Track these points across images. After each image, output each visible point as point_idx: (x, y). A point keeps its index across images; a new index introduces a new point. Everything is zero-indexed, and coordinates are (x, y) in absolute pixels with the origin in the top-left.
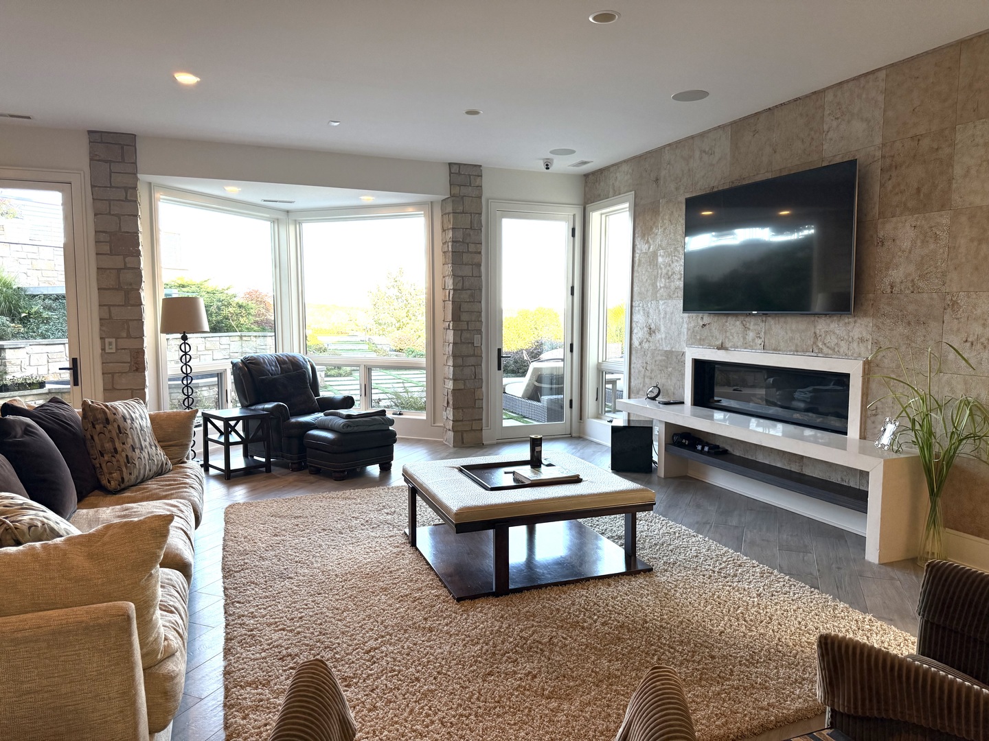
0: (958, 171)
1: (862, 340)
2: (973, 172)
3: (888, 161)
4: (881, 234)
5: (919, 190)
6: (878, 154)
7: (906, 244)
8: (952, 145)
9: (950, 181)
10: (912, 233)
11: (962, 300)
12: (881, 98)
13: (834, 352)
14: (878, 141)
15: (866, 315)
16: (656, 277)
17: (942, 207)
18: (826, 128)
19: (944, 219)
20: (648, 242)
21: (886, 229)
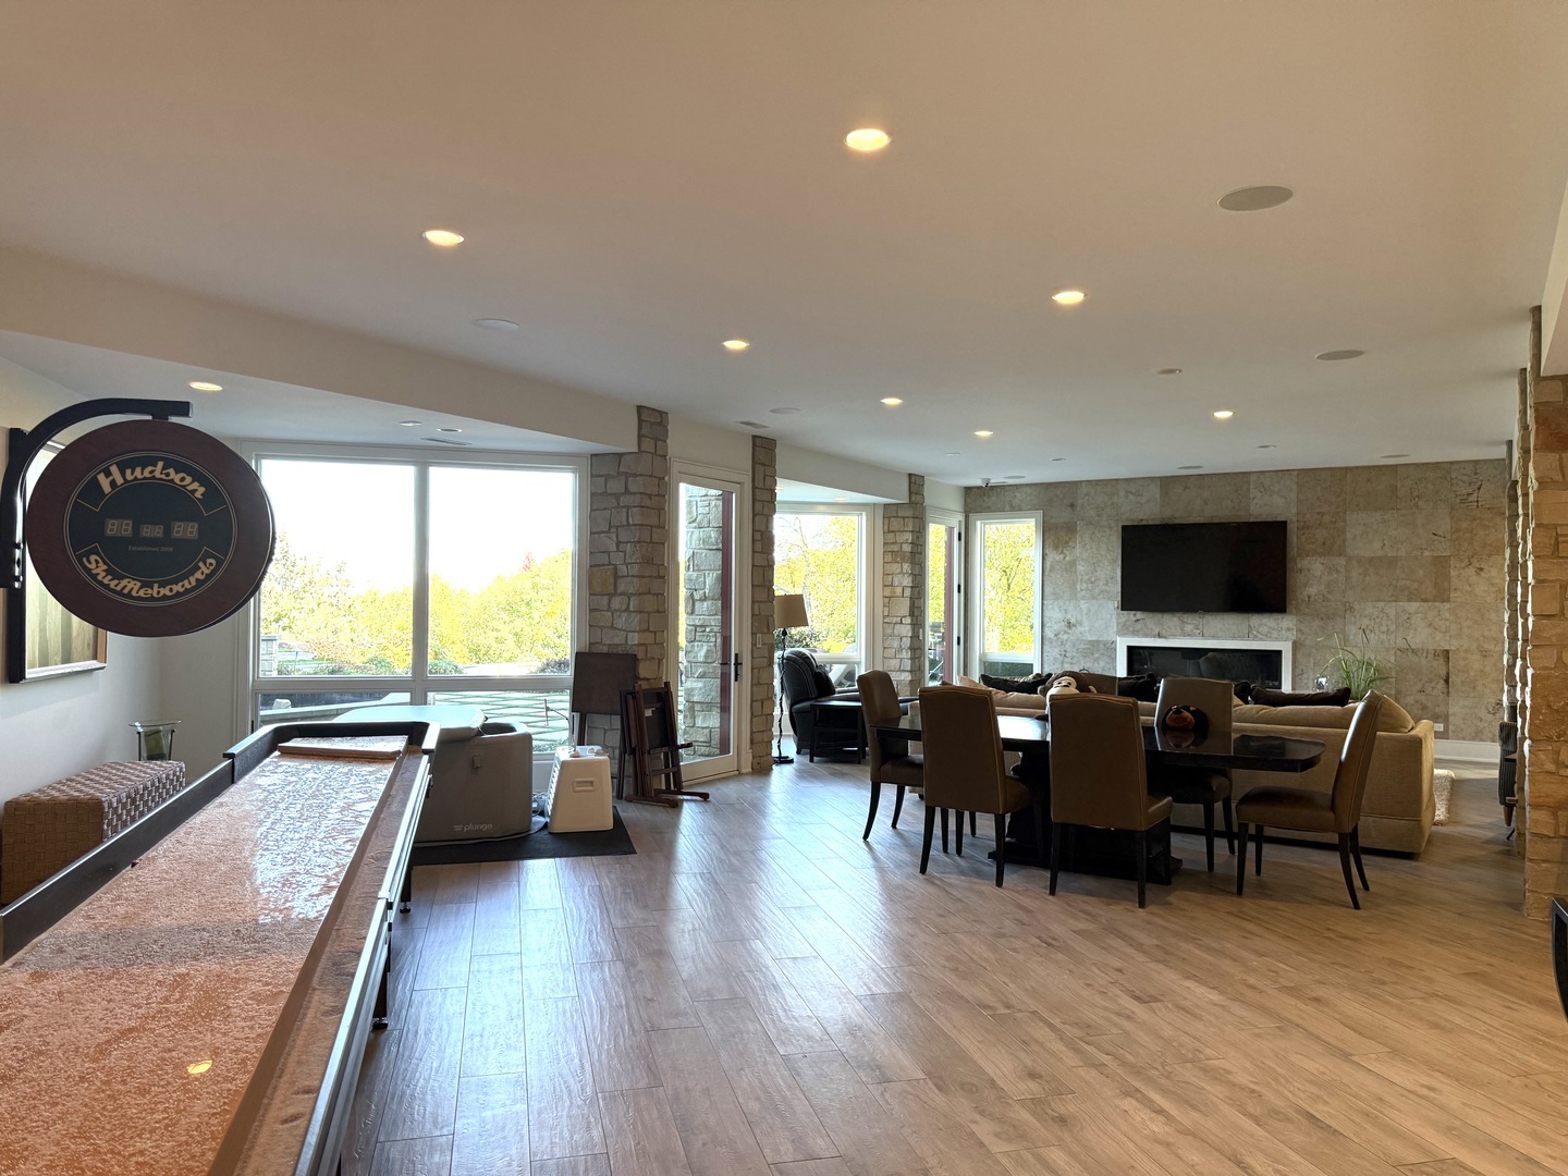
0: (1349, 536)
1: (1288, 629)
2: (1358, 538)
3: (1302, 524)
4: (1299, 566)
5: (1324, 543)
6: (1295, 519)
7: (1318, 573)
8: (1345, 521)
9: (1344, 541)
10: (1321, 567)
11: (1356, 606)
12: (1295, 487)
13: (1267, 637)
14: (1294, 510)
15: (1291, 613)
16: (1075, 583)
17: (1340, 555)
18: (1252, 496)
19: (1343, 561)
20: (1062, 552)
21: (1303, 563)
